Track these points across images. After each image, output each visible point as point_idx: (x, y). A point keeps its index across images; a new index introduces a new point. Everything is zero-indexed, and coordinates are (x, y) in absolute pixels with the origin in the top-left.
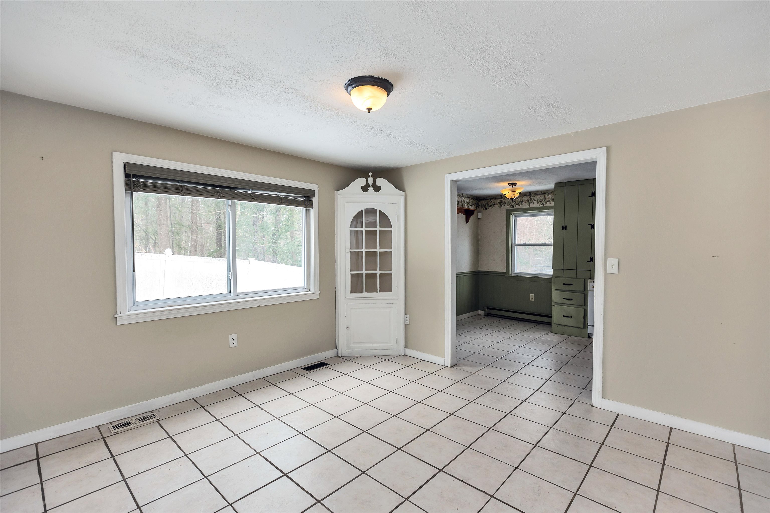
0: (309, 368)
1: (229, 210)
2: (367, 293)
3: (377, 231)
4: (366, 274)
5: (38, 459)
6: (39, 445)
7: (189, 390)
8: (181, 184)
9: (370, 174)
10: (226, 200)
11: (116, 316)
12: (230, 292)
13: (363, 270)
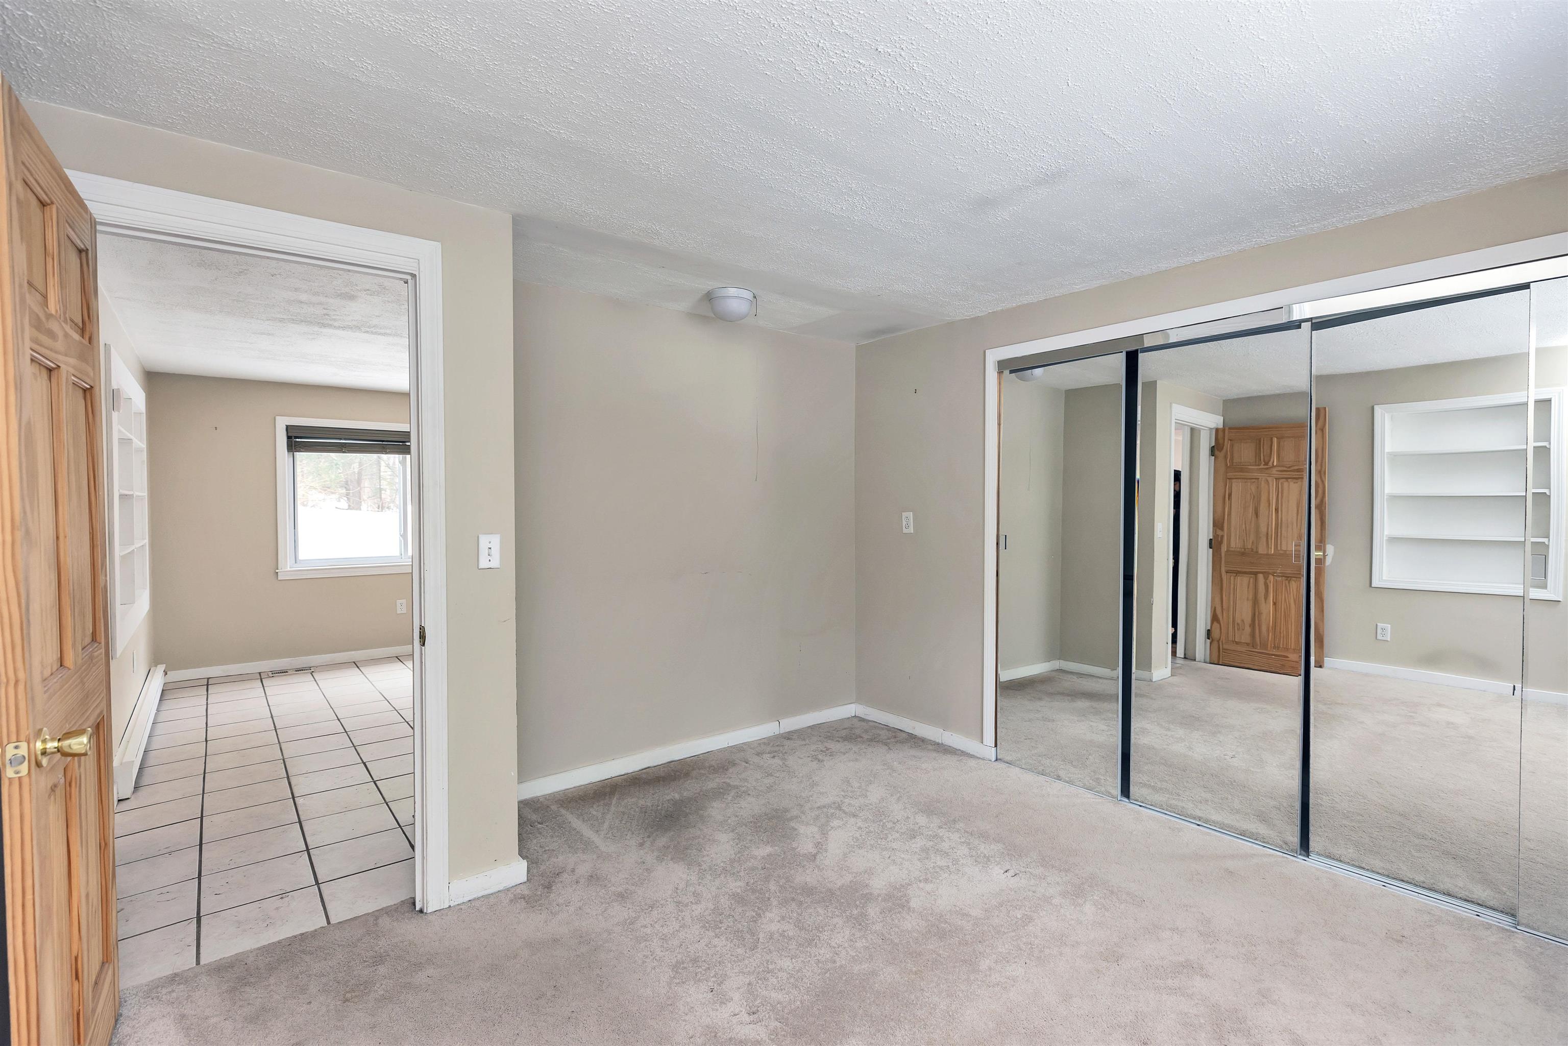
1: (400, 465)
5: (208, 685)
6: (210, 680)
8: (344, 441)
10: (397, 456)
11: (277, 571)
12: (402, 555)
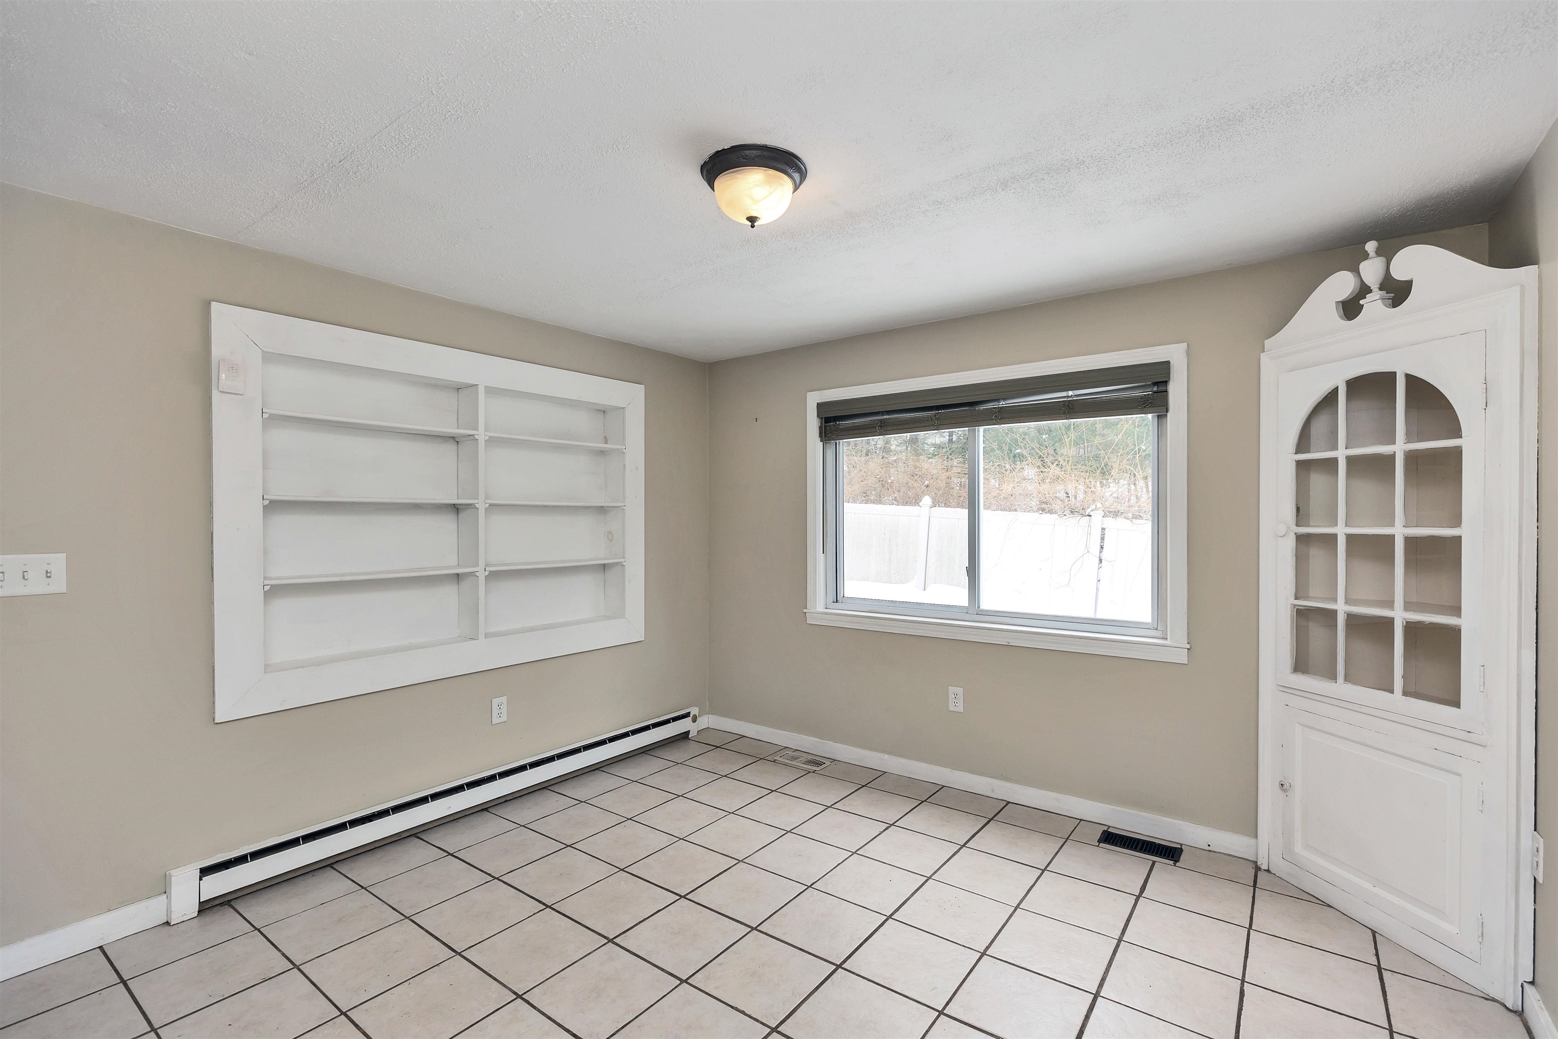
0: (1110, 838)
2: (1349, 686)
3: (1392, 458)
4: (1348, 615)
7: (881, 755)
9: (1371, 246)
11: (805, 611)
13: (1337, 601)
